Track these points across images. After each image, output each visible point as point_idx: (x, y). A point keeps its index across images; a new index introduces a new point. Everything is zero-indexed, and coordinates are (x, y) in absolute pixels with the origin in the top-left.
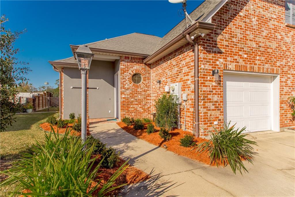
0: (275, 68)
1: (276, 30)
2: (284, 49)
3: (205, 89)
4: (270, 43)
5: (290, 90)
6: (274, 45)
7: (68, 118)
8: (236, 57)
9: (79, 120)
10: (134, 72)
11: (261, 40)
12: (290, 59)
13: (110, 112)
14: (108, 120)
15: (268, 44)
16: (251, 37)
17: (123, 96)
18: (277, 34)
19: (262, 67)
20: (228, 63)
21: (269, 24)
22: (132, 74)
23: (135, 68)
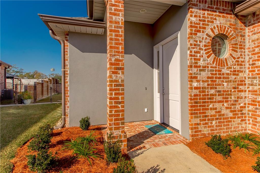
10: (216, 32)
13: (146, 110)
17: (195, 84)
22: (213, 35)
23: (218, 22)
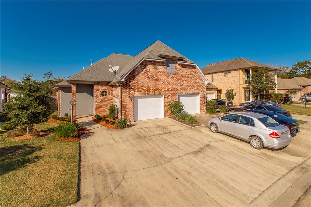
0: (161, 92)
1: (161, 76)
2: (166, 83)
3: (124, 103)
4: (158, 82)
5: (170, 101)
6: (160, 82)
7: (63, 116)
8: (140, 90)
9: (70, 117)
10: (103, 90)
11: (154, 81)
12: (170, 88)
13: (90, 111)
14: (88, 116)
15: (157, 82)
16: (148, 81)
17: (96, 103)
18: (162, 78)
19: (154, 92)
20: (136, 92)
21: (158, 74)
22: (102, 91)
23: (103, 88)
